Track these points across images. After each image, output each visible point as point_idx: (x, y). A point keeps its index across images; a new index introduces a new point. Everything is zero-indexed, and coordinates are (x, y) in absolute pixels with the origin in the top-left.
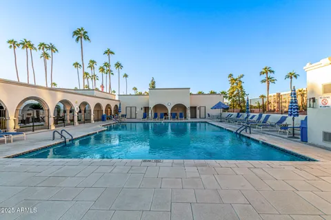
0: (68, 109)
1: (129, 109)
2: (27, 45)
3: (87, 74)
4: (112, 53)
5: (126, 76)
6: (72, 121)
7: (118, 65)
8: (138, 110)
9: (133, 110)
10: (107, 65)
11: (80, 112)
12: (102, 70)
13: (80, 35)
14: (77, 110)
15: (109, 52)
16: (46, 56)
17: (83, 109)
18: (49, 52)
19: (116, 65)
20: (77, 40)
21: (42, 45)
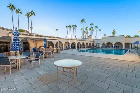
0: (79, 44)
1: (97, 44)
2: (70, 26)
3: (85, 32)
4: (93, 24)
5: (100, 30)
6: (80, 48)
7: (96, 27)
8: (101, 44)
9: (99, 44)
10: (92, 27)
11: (82, 45)
12: (90, 29)
13: (83, 21)
14: (81, 45)
15: (92, 24)
16: (74, 28)
17: (83, 44)
18: (75, 27)
19: (95, 27)
20: (82, 23)
21: (73, 26)
